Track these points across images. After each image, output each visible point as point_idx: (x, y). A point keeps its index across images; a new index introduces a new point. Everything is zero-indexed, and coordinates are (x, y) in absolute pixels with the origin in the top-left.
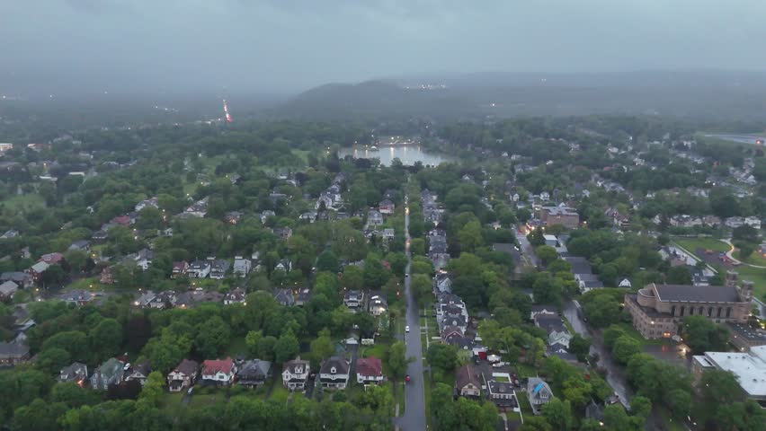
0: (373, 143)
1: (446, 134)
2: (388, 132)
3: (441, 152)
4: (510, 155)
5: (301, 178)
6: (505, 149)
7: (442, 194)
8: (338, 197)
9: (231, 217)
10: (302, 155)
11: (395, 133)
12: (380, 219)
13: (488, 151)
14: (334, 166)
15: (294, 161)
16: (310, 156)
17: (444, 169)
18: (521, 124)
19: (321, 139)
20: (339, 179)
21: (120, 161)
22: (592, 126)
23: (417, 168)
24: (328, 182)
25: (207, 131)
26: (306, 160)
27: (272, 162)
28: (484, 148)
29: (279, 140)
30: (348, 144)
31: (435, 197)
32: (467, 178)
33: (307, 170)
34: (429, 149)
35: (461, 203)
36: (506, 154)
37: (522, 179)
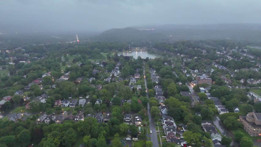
0: (130, 50)
1: (156, 47)
2: (135, 46)
3: (155, 53)
4: (180, 54)
5: (105, 64)
6: (178, 53)
7: (158, 70)
8: (118, 72)
9: (78, 80)
10: (104, 54)
11: (137, 46)
12: (135, 81)
13: (172, 53)
14: (117, 59)
15: (102, 57)
16: (107, 55)
17: (157, 60)
18: (183, 43)
19: (111, 49)
20: (118, 64)
21: (38, 57)
22: (209, 44)
23: (147, 60)
24: (115, 66)
25: (70, 46)
26: (106, 57)
27: (93, 57)
28: (171, 52)
29: (96, 49)
30: (121, 51)
31: (155, 71)
32: (166, 64)
33: (106, 60)
34: (150, 52)
35: (166, 74)
36: (179, 54)
37: (187, 64)
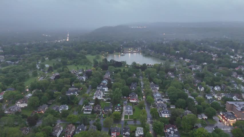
0: (122, 51)
2: (128, 46)
3: (151, 56)
4: (184, 58)
5: (88, 74)
6: (181, 56)
10: (90, 58)
13: (173, 57)
14: (105, 66)
15: (87, 62)
16: (94, 60)
19: (100, 50)
23: (144, 67)
26: (92, 62)
27: (76, 63)
28: (171, 55)
29: (83, 51)
30: (111, 52)
33: (92, 69)
34: (146, 55)
36: (182, 58)
